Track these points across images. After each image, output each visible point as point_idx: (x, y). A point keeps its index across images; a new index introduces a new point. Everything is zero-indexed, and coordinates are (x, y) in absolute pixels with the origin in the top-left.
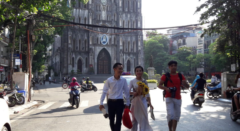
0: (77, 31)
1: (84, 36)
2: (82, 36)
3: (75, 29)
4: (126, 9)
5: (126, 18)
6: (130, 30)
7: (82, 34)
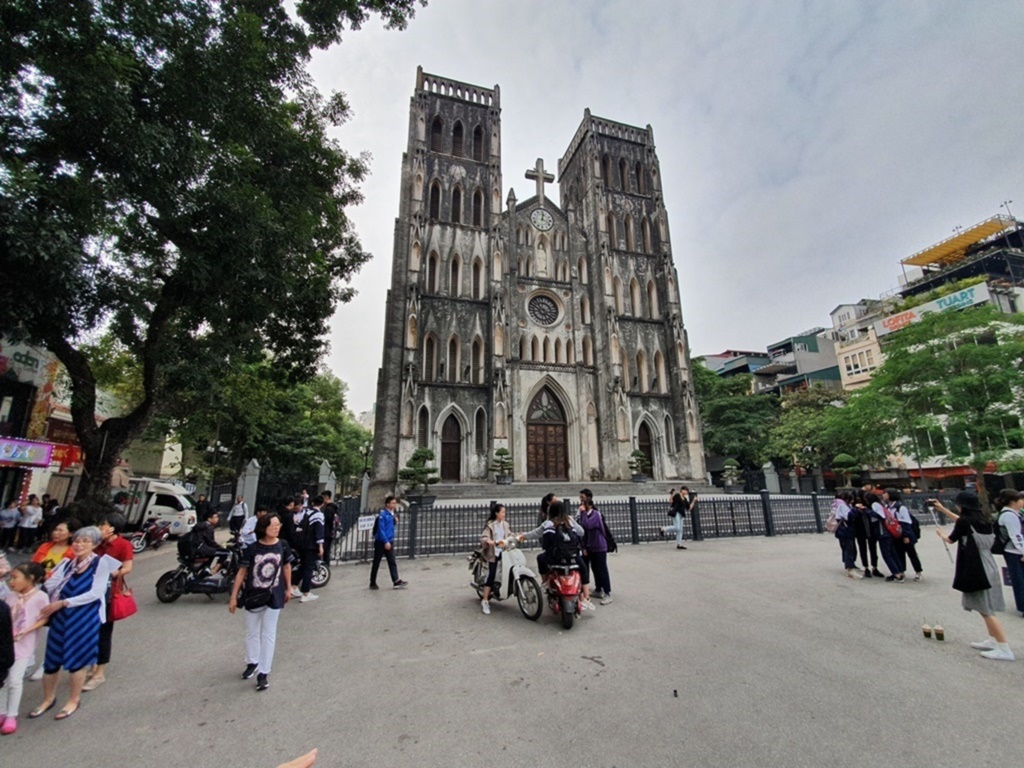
0: (443, 304)
1: (470, 326)
2: (463, 323)
3: (435, 298)
4: (619, 244)
5: (623, 272)
6: (638, 314)
7: (462, 317)
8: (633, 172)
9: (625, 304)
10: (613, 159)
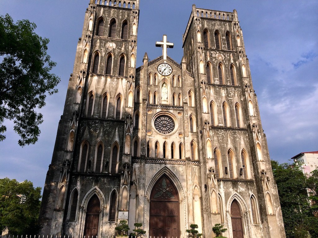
0: (95, 123)
1: (111, 136)
2: (107, 134)
3: (90, 119)
4: (214, 81)
5: (217, 98)
6: (229, 125)
7: (106, 130)
8: (224, 38)
9: (218, 119)
10: (210, 31)
